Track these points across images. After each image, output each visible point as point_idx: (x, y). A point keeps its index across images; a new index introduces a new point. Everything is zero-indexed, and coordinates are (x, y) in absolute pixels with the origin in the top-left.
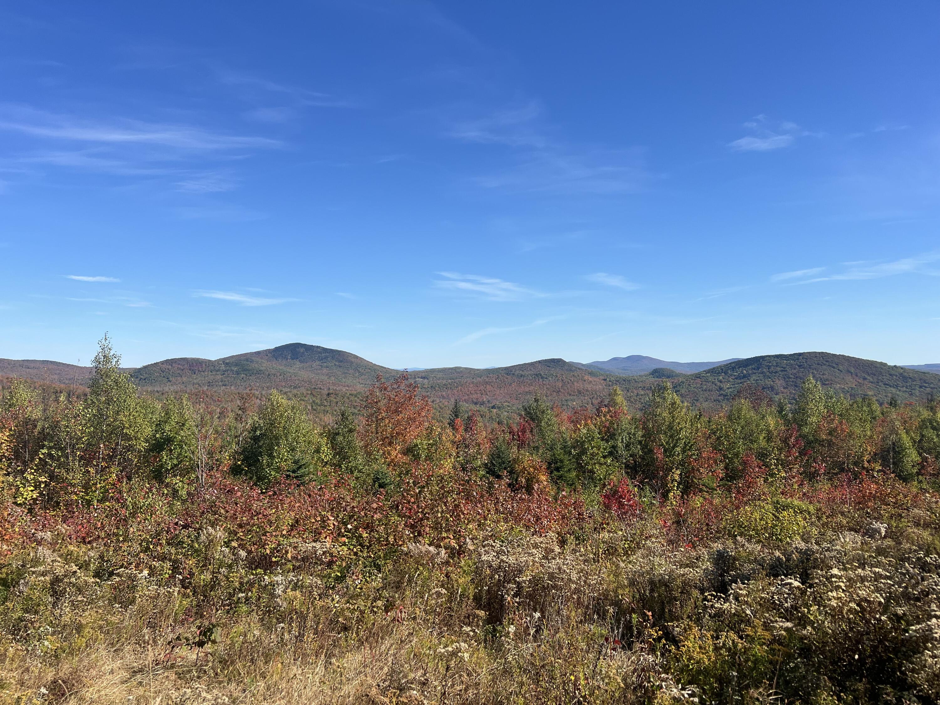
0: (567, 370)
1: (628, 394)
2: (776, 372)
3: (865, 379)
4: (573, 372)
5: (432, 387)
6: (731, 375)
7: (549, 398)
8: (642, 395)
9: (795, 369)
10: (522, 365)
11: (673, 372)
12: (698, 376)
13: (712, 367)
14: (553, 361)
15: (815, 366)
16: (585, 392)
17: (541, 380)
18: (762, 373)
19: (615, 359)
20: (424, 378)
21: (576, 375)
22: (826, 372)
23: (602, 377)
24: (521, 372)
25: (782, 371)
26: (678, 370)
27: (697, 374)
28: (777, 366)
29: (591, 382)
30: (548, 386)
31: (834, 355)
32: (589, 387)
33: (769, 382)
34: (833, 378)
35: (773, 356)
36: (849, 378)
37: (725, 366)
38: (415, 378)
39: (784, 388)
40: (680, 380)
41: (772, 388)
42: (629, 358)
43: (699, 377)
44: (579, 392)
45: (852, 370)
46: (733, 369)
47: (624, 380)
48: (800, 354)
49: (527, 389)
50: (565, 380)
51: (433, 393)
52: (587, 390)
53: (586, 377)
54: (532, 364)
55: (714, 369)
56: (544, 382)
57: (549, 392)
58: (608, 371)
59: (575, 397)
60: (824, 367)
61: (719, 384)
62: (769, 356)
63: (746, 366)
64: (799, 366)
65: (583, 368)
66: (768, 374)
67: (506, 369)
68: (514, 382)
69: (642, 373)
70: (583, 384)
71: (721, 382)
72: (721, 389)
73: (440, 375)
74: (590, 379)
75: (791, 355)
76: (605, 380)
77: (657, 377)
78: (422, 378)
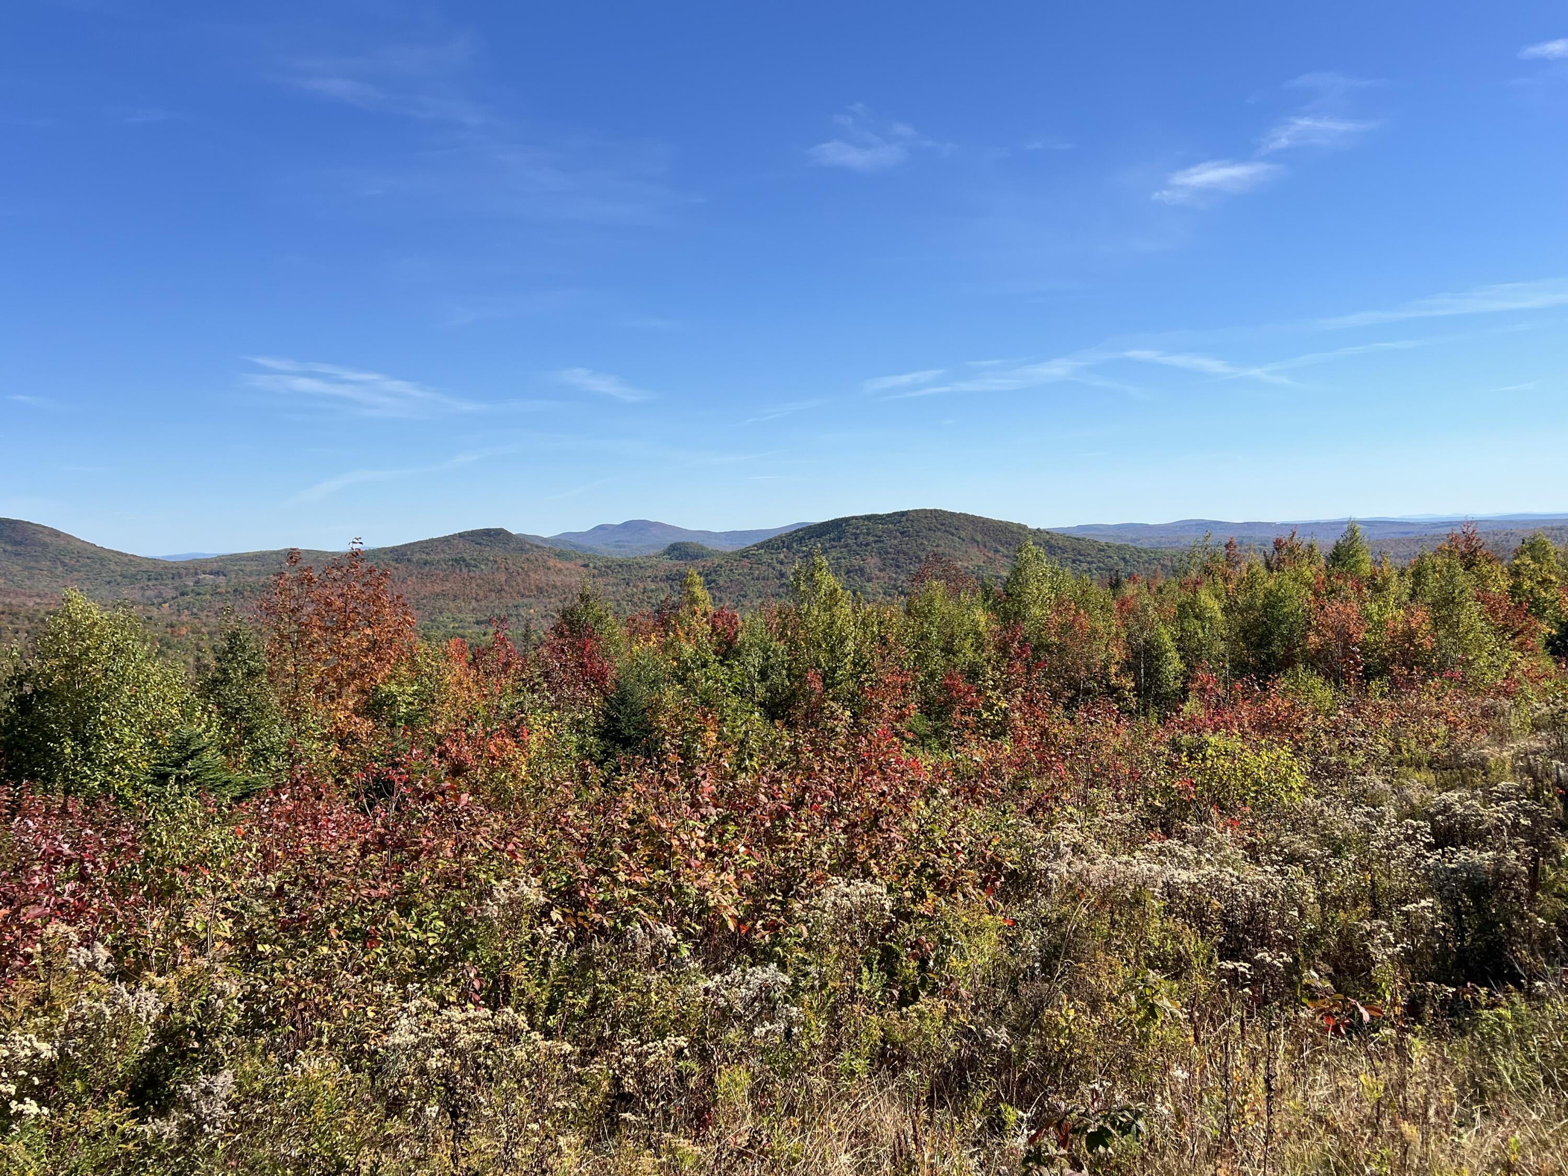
0: (514, 549)
1: (629, 590)
2: (867, 545)
3: (997, 551)
4: (527, 552)
5: (235, 591)
6: (798, 551)
7: (483, 603)
8: (652, 591)
9: (895, 538)
10: (427, 542)
11: (703, 548)
12: (744, 554)
13: (766, 539)
14: (487, 533)
15: (925, 532)
16: (550, 590)
17: (465, 570)
18: (846, 546)
19: (601, 528)
20: (217, 573)
21: (532, 558)
22: (941, 542)
23: (580, 562)
24: (424, 556)
25: (876, 542)
26: (711, 545)
27: (743, 551)
28: (868, 534)
29: (560, 570)
30: (481, 582)
31: (953, 514)
32: (557, 579)
33: (856, 562)
34: (951, 551)
35: (861, 517)
36: (974, 551)
37: (787, 535)
38: (196, 574)
39: (880, 570)
40: (716, 561)
41: (862, 570)
42: (628, 525)
43: (747, 557)
44: (540, 590)
45: (979, 538)
46: (801, 540)
47: (620, 566)
48: (903, 514)
49: (438, 589)
50: (512, 568)
51: (238, 603)
52: (555, 587)
53: (551, 563)
54: (446, 540)
55: (770, 541)
56: (472, 574)
57: (481, 593)
58: (590, 549)
59: (532, 600)
60: (939, 534)
61: (778, 566)
62: (856, 518)
63: (820, 535)
64: (902, 533)
65: (543, 545)
66: (855, 547)
67: (393, 550)
68: (411, 575)
69: (652, 552)
70: (546, 575)
71: (782, 563)
72: (782, 575)
73: (252, 566)
74: (559, 565)
75: (888, 516)
76: (586, 566)
77: (677, 559)
78: (211, 574)
